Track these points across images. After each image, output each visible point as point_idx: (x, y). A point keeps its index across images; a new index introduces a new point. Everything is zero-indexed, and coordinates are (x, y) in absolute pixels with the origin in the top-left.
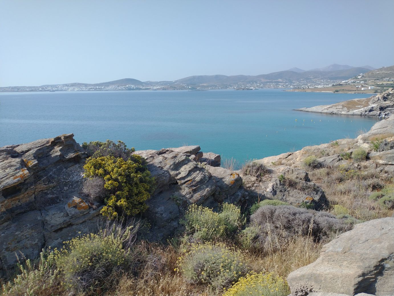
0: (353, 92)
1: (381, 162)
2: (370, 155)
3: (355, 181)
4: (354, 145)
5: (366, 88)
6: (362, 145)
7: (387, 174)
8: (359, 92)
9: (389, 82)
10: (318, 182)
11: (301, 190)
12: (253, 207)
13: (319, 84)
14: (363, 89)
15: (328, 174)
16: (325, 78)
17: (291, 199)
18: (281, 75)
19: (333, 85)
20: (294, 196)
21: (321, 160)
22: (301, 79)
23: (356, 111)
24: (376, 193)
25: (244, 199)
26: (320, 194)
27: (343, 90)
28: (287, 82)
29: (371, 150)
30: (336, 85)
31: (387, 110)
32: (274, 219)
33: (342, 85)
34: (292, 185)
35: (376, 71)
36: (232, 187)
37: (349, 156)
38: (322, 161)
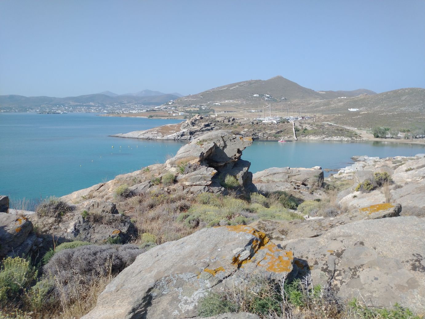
0: (166, 118)
1: (187, 183)
2: (178, 179)
3: (165, 206)
4: (164, 169)
5: (177, 114)
6: (170, 169)
7: (193, 194)
8: (171, 117)
9: (195, 109)
10: (130, 212)
11: (108, 224)
12: (47, 254)
13: (134, 109)
14: (174, 115)
15: (140, 202)
16: (139, 103)
17: (96, 236)
18: (92, 98)
19: (147, 111)
20: (100, 232)
21: (132, 188)
22: (115, 104)
23: (170, 136)
24: (183, 214)
25: (37, 247)
26: (128, 225)
27: (157, 116)
28: (100, 107)
29: (178, 174)
30: (150, 111)
31: (196, 134)
32: (71, 264)
33: (155, 110)
34: (97, 220)
35: (184, 98)
36: (18, 235)
37: (159, 181)
38: (134, 189)
